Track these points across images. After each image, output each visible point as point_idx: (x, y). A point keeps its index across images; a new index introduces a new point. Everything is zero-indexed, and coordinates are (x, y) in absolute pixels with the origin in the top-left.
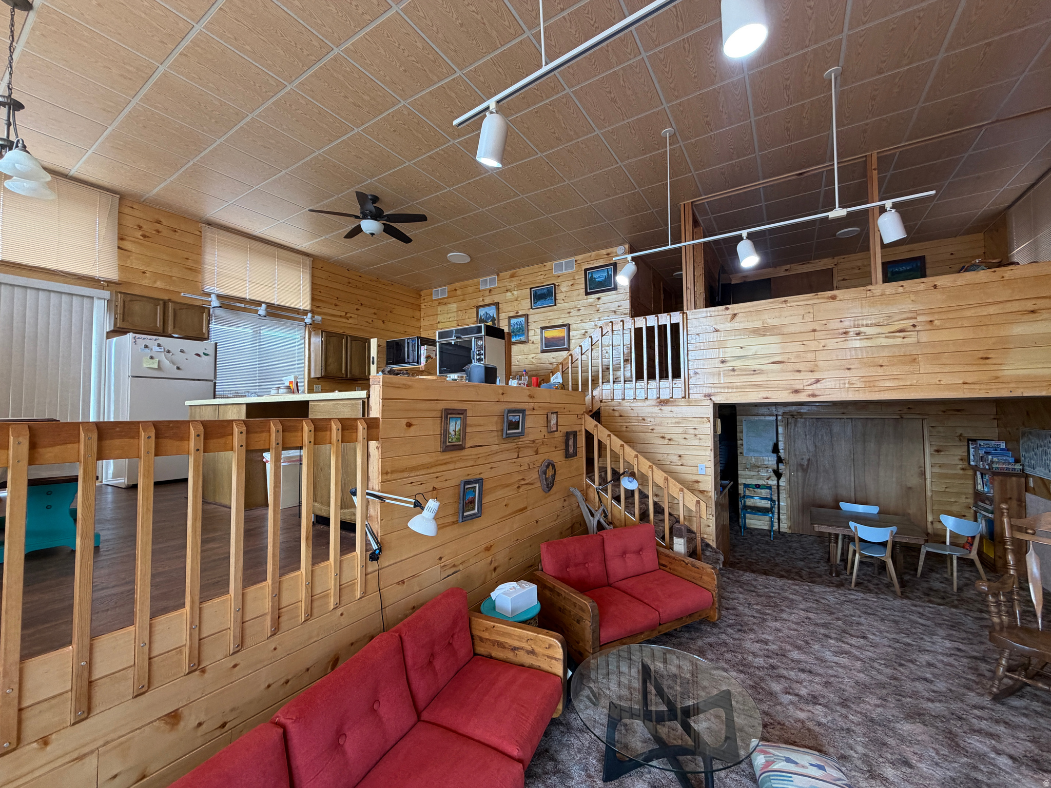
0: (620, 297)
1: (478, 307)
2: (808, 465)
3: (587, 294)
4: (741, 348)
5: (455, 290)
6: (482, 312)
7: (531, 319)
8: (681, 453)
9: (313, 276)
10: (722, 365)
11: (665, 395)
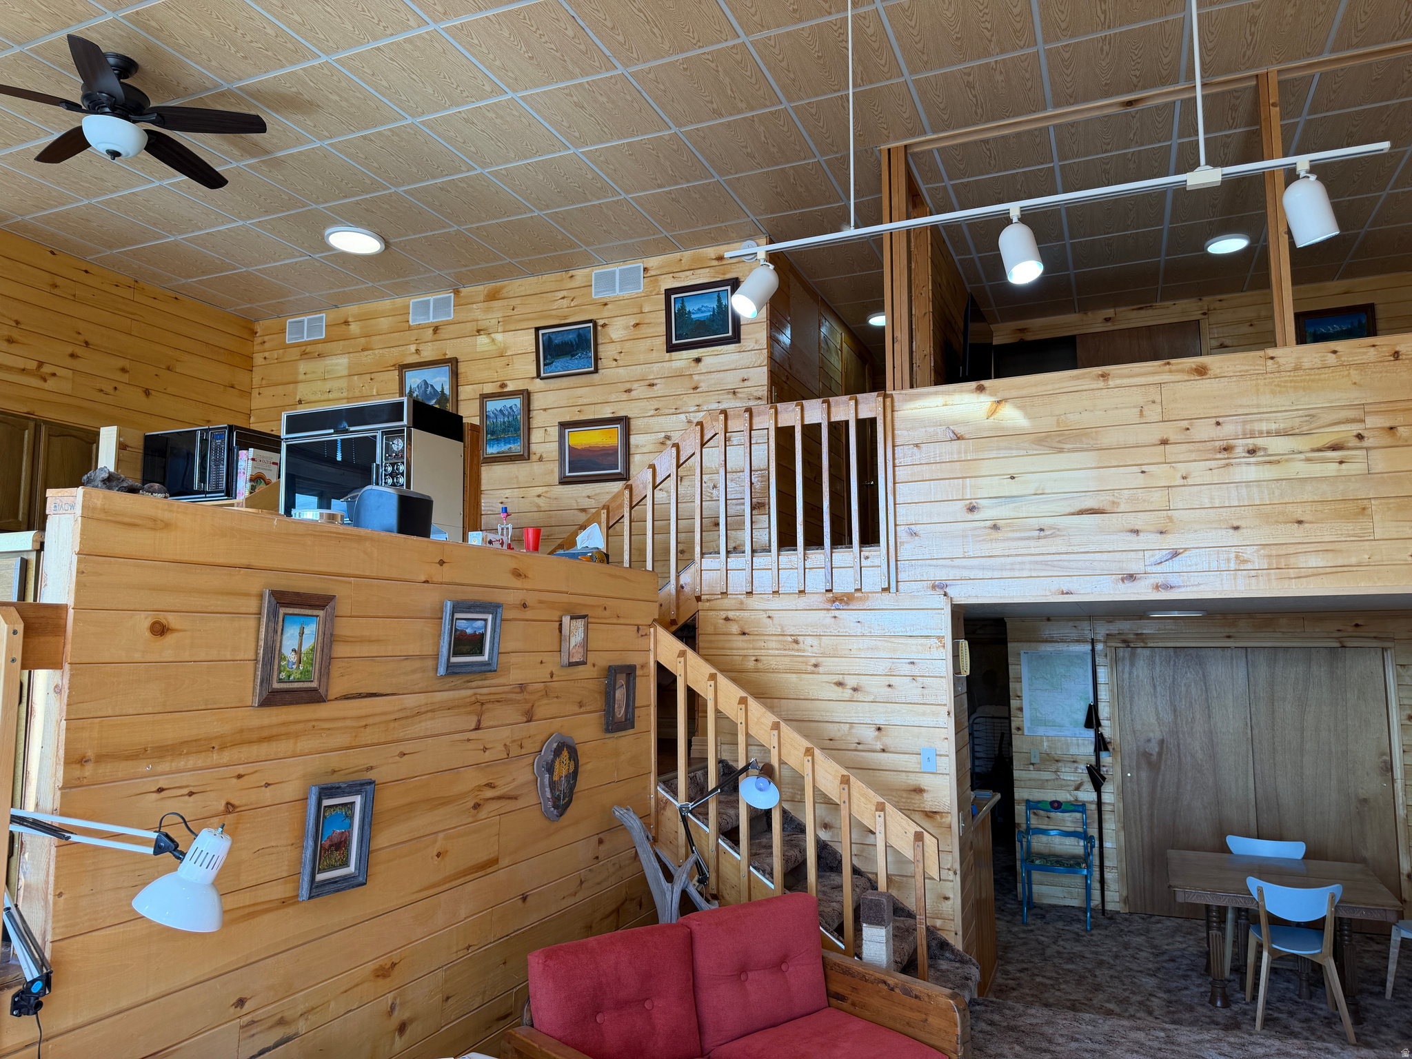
0: (747, 358)
1: (403, 368)
2: (1160, 754)
3: (671, 348)
4: (1013, 478)
5: (346, 323)
6: (414, 379)
7: (538, 402)
8: (880, 721)
10: (970, 516)
11: (844, 583)
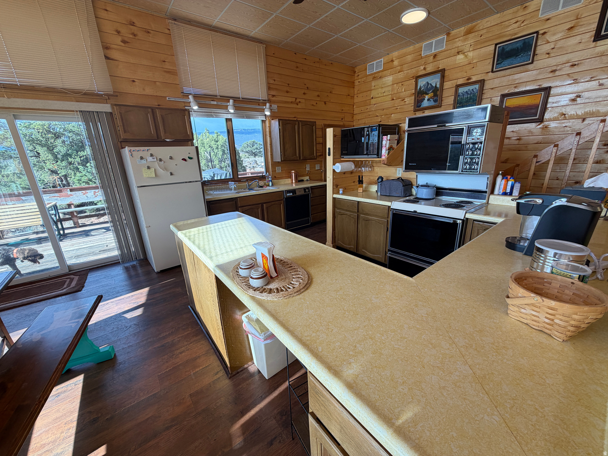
1: (417, 78)
3: (598, 38)
5: (392, 61)
6: (422, 82)
7: (487, 86)
9: (267, 64)
